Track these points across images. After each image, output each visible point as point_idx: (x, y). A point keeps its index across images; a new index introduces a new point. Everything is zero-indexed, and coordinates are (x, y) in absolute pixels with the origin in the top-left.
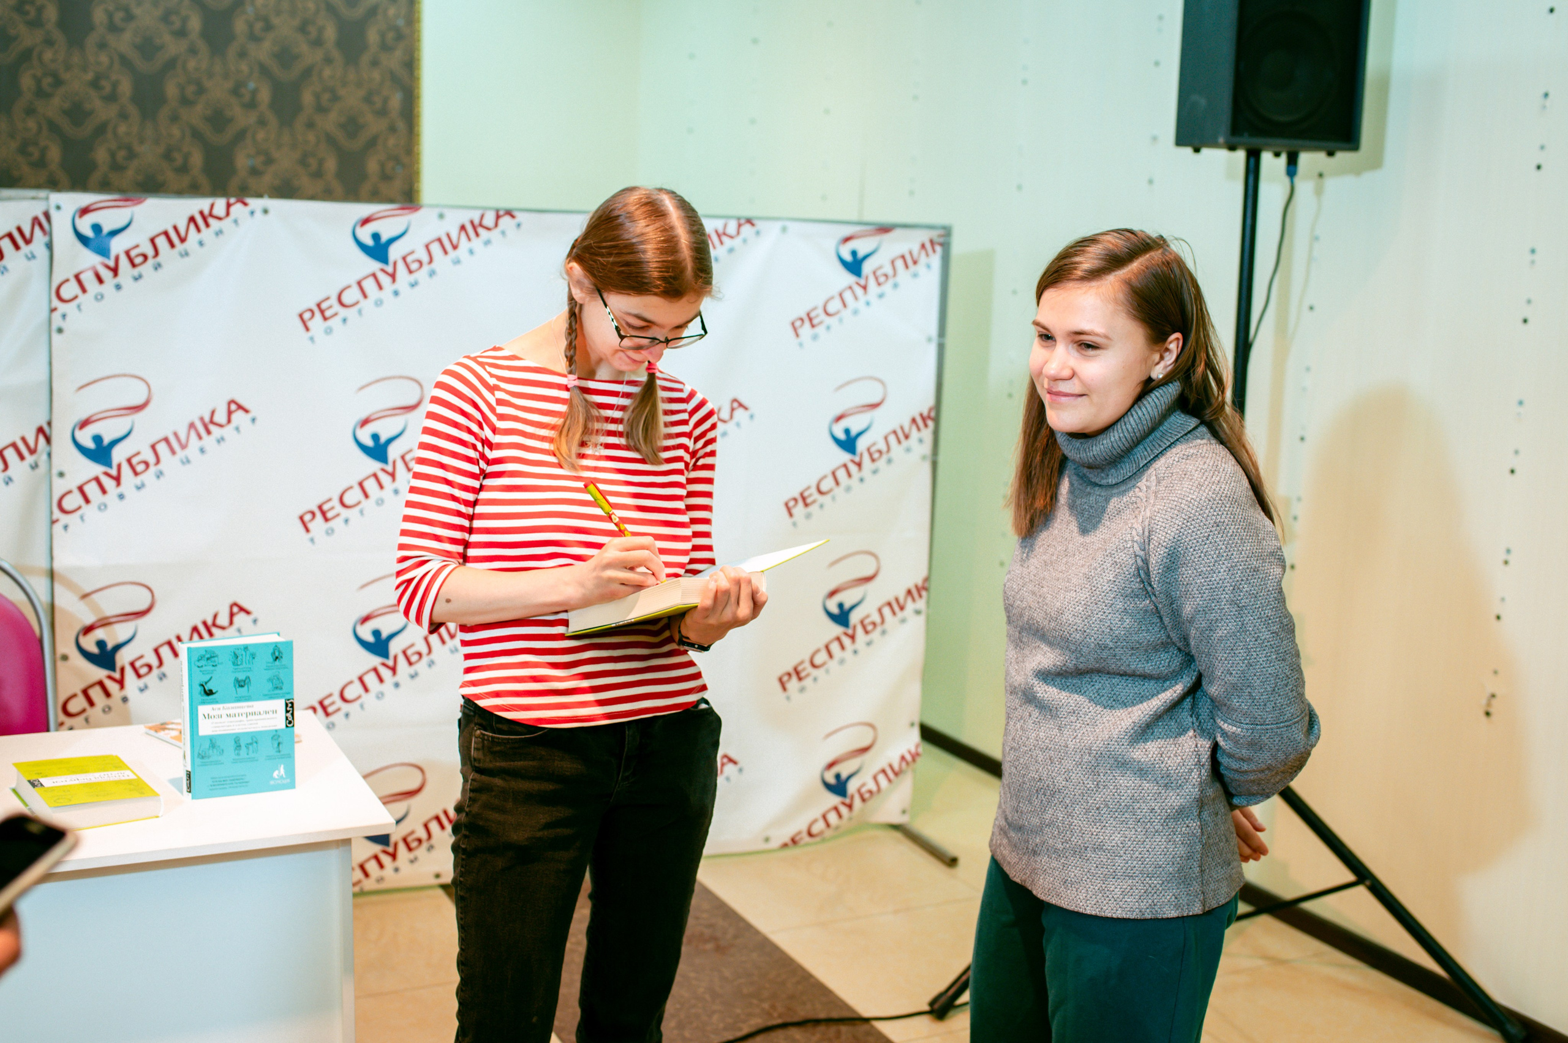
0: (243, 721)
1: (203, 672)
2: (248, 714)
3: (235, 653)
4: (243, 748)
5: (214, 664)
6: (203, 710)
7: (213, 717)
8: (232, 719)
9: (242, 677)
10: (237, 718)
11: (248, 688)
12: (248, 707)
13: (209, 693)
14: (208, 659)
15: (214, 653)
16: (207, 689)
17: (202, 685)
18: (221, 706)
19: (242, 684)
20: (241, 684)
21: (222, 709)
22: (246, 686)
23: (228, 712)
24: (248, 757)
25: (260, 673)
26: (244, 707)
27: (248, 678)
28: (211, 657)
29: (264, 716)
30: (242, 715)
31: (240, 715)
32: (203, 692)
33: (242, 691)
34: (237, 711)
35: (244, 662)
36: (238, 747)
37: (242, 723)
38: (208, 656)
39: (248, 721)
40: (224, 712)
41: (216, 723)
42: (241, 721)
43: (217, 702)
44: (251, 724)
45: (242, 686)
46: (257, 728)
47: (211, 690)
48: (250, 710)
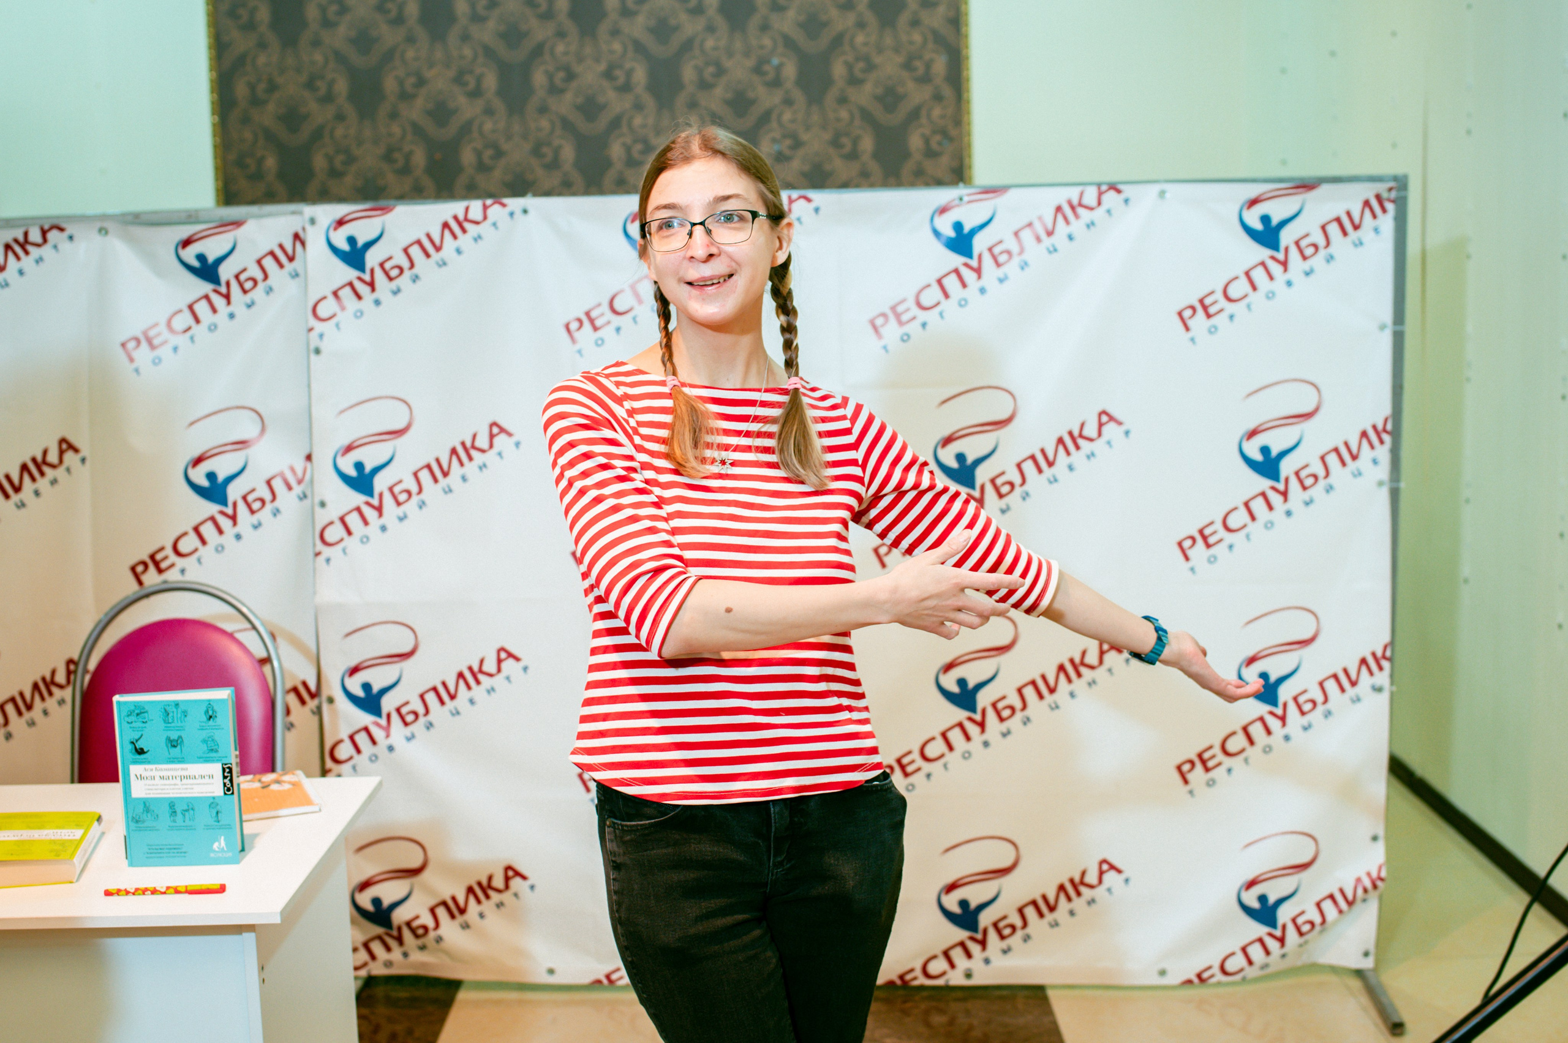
0: (177, 785)
1: (133, 728)
3: (165, 710)
4: (180, 816)
5: (144, 720)
6: (133, 771)
7: (141, 779)
8: (167, 782)
9: (174, 736)
10: (173, 784)
11: (181, 746)
12: (182, 769)
13: (141, 752)
14: (138, 715)
15: (144, 708)
16: (137, 746)
17: (133, 743)
18: (152, 767)
19: (175, 743)
20: (173, 742)
21: (154, 770)
22: (179, 747)
23: (161, 774)
24: (186, 825)
25: (193, 732)
26: (177, 769)
27: (180, 737)
28: (140, 717)
29: (200, 781)
30: (176, 778)
31: (174, 778)
32: (134, 751)
33: (175, 752)
34: (172, 775)
35: (175, 720)
36: (175, 814)
37: (176, 787)
38: (136, 711)
39: (182, 785)
40: (156, 774)
41: (148, 785)
43: (146, 762)
44: (186, 789)
45: (175, 746)
46: (192, 793)
47: (142, 749)
48: (185, 773)
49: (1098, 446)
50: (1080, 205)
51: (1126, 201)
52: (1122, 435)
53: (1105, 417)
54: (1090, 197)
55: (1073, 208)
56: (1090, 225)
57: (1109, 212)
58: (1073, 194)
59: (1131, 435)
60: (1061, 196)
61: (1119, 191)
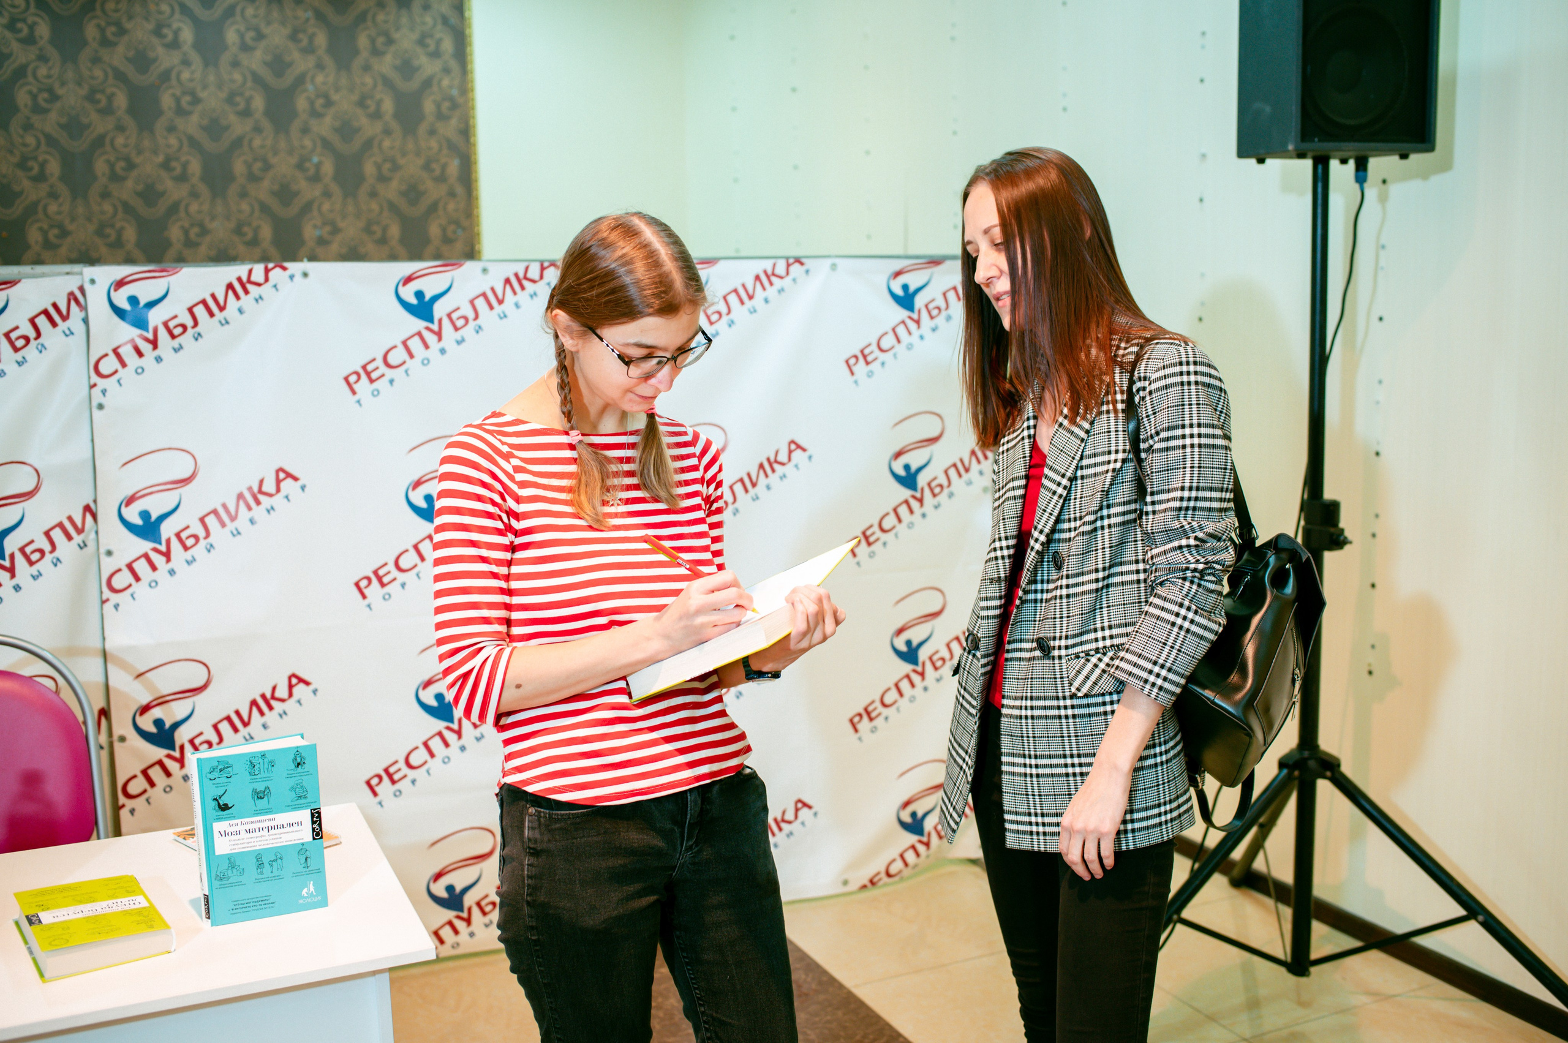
0: (264, 836)
1: (217, 786)
2: (270, 828)
3: (251, 763)
4: (266, 865)
5: (229, 775)
6: (219, 826)
7: (230, 834)
8: (254, 835)
9: (260, 787)
10: (258, 834)
11: (268, 799)
12: (270, 820)
13: (224, 808)
14: (221, 770)
15: (228, 763)
16: (221, 803)
17: (215, 799)
18: (239, 821)
19: (262, 795)
20: (259, 795)
21: (239, 824)
22: (266, 797)
23: (247, 827)
24: (271, 875)
25: (280, 782)
26: (266, 820)
27: (267, 788)
28: (225, 768)
29: (288, 829)
30: (263, 828)
31: (261, 829)
32: (217, 808)
33: (262, 803)
34: (256, 826)
35: (262, 770)
36: (261, 865)
37: (264, 838)
38: (220, 767)
39: (270, 836)
40: (242, 828)
41: (234, 840)
42: (262, 836)
43: (234, 817)
44: (273, 839)
45: (261, 798)
46: (281, 842)
47: (226, 805)
48: (272, 823)
49: (788, 469)
50: (773, 274)
51: (807, 272)
52: (807, 460)
53: (795, 446)
54: (781, 269)
55: (768, 277)
56: (781, 291)
57: (794, 280)
58: (768, 265)
59: (813, 459)
60: (759, 267)
61: (802, 264)
